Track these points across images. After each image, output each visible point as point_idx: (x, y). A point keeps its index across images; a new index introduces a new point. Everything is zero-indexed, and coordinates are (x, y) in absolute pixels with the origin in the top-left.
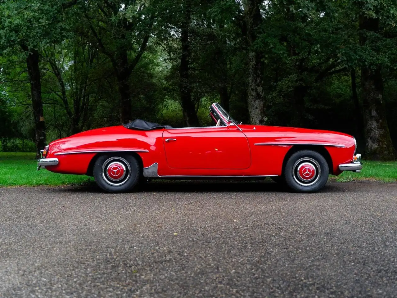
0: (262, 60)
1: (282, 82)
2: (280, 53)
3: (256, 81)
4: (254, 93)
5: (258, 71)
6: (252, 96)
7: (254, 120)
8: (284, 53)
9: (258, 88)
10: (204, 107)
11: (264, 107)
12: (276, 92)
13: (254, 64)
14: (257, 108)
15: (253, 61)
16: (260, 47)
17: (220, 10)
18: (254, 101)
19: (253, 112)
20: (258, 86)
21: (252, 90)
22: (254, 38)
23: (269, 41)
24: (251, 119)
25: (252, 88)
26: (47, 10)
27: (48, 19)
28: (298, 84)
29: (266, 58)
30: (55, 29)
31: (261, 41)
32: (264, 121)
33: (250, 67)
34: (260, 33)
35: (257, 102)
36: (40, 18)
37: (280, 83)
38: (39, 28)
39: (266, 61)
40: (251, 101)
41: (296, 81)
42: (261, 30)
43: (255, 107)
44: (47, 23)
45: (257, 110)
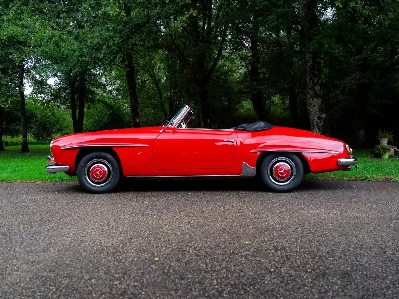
0: (318, 61)
1: (345, 81)
2: (336, 52)
3: (314, 80)
4: (312, 92)
5: (315, 71)
6: (310, 94)
7: (312, 117)
8: (339, 52)
9: (315, 87)
10: (276, 106)
11: (322, 105)
12: (339, 90)
13: (312, 65)
14: (314, 106)
15: (310, 62)
16: (316, 48)
17: (276, 17)
18: (312, 99)
19: (311, 110)
20: (316, 85)
21: (310, 89)
22: (310, 40)
23: (324, 42)
24: (310, 116)
25: (310, 87)
26: (120, 30)
27: (121, 37)
28: (360, 81)
29: (322, 58)
30: (128, 45)
31: (316, 43)
32: (322, 117)
33: (308, 67)
34: (316, 35)
35: (315, 100)
36: (114, 37)
37: (342, 81)
38: (114, 46)
39: (322, 61)
40: (309, 100)
41: (359, 79)
42: (317, 32)
43: (313, 104)
44: (120, 41)
45: (315, 108)
